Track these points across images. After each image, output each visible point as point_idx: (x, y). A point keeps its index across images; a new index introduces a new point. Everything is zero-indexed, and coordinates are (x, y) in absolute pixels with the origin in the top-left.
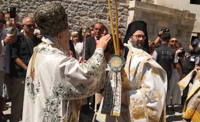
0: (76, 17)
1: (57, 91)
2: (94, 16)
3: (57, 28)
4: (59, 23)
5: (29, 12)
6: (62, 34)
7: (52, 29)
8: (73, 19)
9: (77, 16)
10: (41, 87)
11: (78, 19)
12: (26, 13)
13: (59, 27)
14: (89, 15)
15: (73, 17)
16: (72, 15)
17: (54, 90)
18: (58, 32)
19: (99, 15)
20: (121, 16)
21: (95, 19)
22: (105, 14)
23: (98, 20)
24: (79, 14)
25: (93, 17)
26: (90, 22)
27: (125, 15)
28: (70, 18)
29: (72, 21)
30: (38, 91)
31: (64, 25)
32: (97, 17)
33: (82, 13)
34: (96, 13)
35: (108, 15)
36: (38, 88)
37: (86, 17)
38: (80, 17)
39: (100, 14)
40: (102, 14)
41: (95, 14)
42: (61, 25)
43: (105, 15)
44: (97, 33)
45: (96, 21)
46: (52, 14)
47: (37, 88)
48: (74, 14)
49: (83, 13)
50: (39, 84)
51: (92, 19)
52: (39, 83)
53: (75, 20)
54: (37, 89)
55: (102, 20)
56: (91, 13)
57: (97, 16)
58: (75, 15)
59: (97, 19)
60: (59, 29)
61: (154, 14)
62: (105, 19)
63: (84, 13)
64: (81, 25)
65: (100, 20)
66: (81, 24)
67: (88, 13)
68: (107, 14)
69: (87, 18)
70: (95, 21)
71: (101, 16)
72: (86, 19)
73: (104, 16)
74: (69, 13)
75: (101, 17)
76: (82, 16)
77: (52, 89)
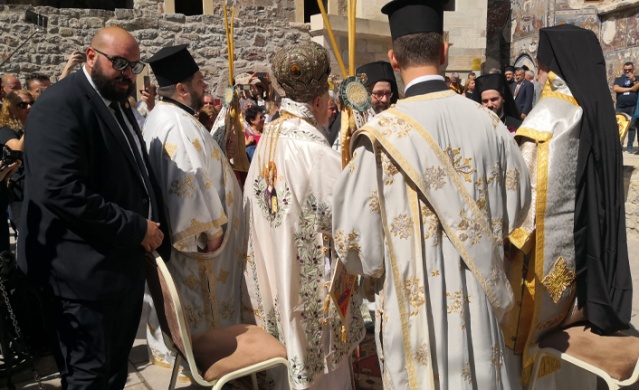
1: (314, 203)
2: (237, 55)
6: (321, 99)
10: (291, 196)
14: (225, 55)
19: (247, 53)
21: (240, 61)
22: (260, 48)
24: (202, 54)
25: (234, 58)
30: (286, 203)
32: (243, 58)
33: (210, 53)
34: (240, 49)
35: (268, 51)
36: (287, 198)
37: (218, 59)
39: (250, 50)
40: (254, 50)
41: (238, 52)
43: (261, 51)
47: (284, 198)
49: (210, 50)
50: (287, 191)
52: (287, 189)
54: (285, 200)
55: (256, 63)
57: (243, 55)
59: (244, 61)
61: (365, 40)
62: (262, 59)
63: (213, 50)
64: (210, 79)
65: (250, 63)
66: (209, 76)
67: (222, 51)
68: (265, 49)
69: (222, 62)
71: (252, 54)
72: (219, 65)
73: (259, 54)
75: (252, 56)
76: (209, 57)
77: (306, 200)
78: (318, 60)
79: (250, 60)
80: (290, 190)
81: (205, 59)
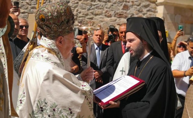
0: (89, 17)
1: (42, 106)
2: (112, 15)
3: (58, 30)
4: (61, 25)
5: (30, 13)
6: (63, 38)
7: (52, 31)
8: (84, 19)
9: (90, 15)
10: (25, 98)
11: (92, 19)
12: (27, 14)
13: (60, 30)
14: (105, 14)
15: (85, 17)
16: (83, 14)
17: (39, 105)
18: (59, 36)
19: (117, 14)
20: (146, 14)
21: (113, 18)
22: (125, 11)
23: (116, 20)
24: (92, 13)
25: (110, 16)
26: (107, 23)
27: (152, 11)
28: (81, 18)
29: (84, 22)
30: (21, 103)
31: (67, 28)
32: (115, 16)
33: (97, 12)
34: (114, 12)
35: (130, 13)
36: (22, 99)
37: (101, 16)
38: (93, 17)
39: (120, 12)
40: (122, 12)
41: (112, 13)
42: (63, 28)
43: (126, 13)
44: (122, 37)
45: (114, 21)
46: (54, 13)
47: (20, 99)
48: (86, 13)
50: (24, 95)
51: (109, 19)
52: (24, 93)
53: (87, 21)
56: (107, 11)
57: (115, 15)
58: (87, 15)
59: (116, 18)
60: (60, 32)
63: (99, 11)
65: (119, 19)
67: (104, 12)
68: (128, 12)
69: (103, 18)
70: (112, 21)
71: (120, 15)
72: (101, 19)
73: (125, 15)
74: (80, 13)
76: (96, 15)
77: (36, 102)
78: (57, 12)
79: (119, 18)
80: (25, 94)
81: (94, 16)
